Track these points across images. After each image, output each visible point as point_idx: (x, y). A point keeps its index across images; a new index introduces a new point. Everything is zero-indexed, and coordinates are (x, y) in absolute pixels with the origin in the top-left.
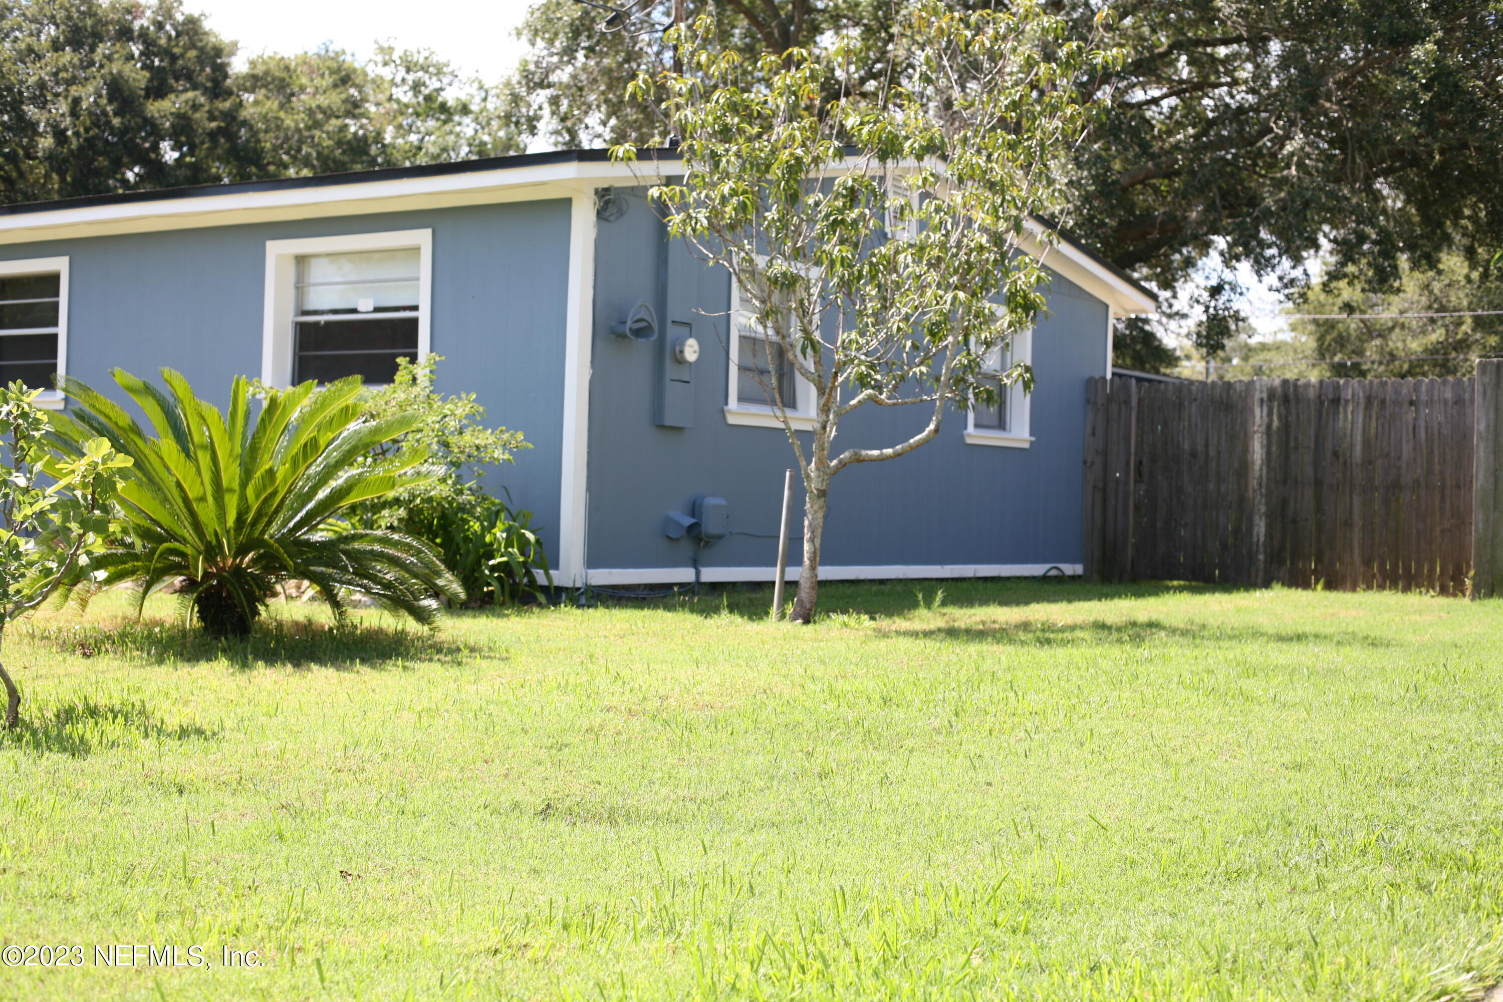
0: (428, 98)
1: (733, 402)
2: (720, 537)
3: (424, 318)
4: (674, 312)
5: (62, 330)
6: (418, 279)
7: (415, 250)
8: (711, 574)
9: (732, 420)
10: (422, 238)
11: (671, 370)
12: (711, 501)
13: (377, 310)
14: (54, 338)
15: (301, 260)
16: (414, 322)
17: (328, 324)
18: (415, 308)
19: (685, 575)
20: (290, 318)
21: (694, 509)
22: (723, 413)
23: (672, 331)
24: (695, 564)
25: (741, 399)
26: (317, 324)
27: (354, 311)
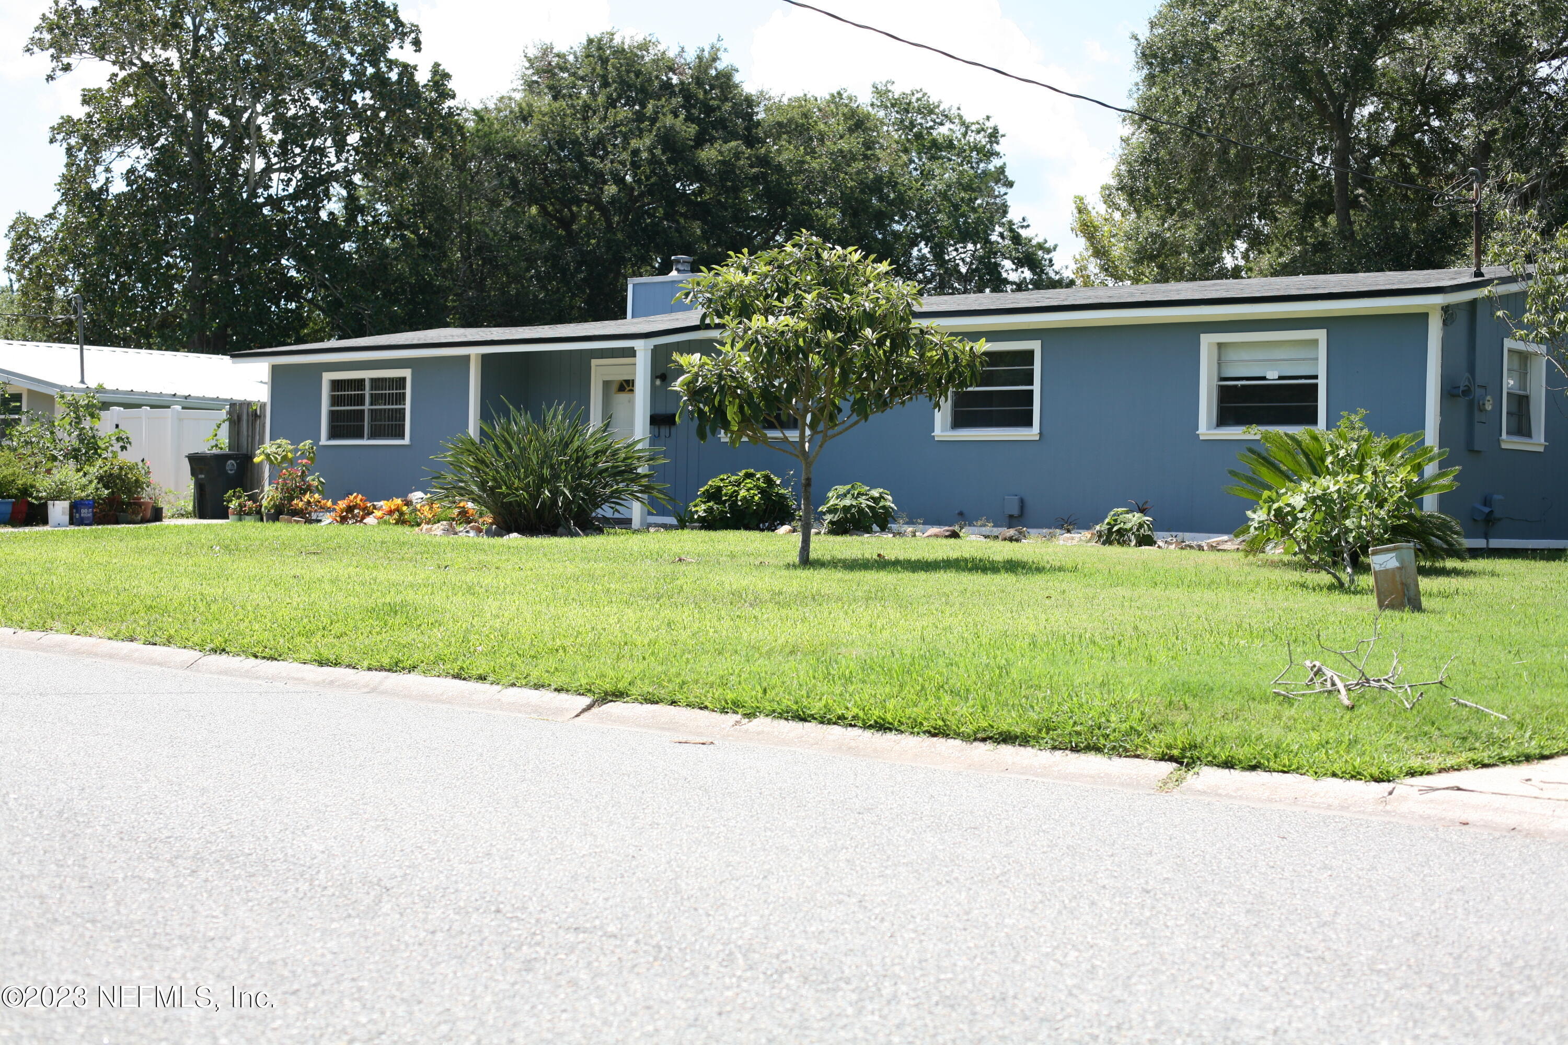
0: (919, 136)
1: (1504, 435)
2: (1500, 520)
3: (1322, 383)
4: (1479, 380)
5: (1036, 388)
6: (1317, 359)
7: (1315, 342)
8: (1495, 543)
9: (1504, 446)
10: (1321, 335)
11: (1477, 416)
12: (1497, 497)
13: (1280, 378)
14: (1031, 392)
15: (1220, 345)
16: (1315, 386)
17: (1243, 386)
18: (1316, 377)
19: (1480, 543)
20: (1215, 382)
21: (1486, 502)
22: (1499, 441)
23: (1478, 392)
24: (1486, 536)
25: (1508, 433)
26: (1236, 386)
27: (1264, 378)
